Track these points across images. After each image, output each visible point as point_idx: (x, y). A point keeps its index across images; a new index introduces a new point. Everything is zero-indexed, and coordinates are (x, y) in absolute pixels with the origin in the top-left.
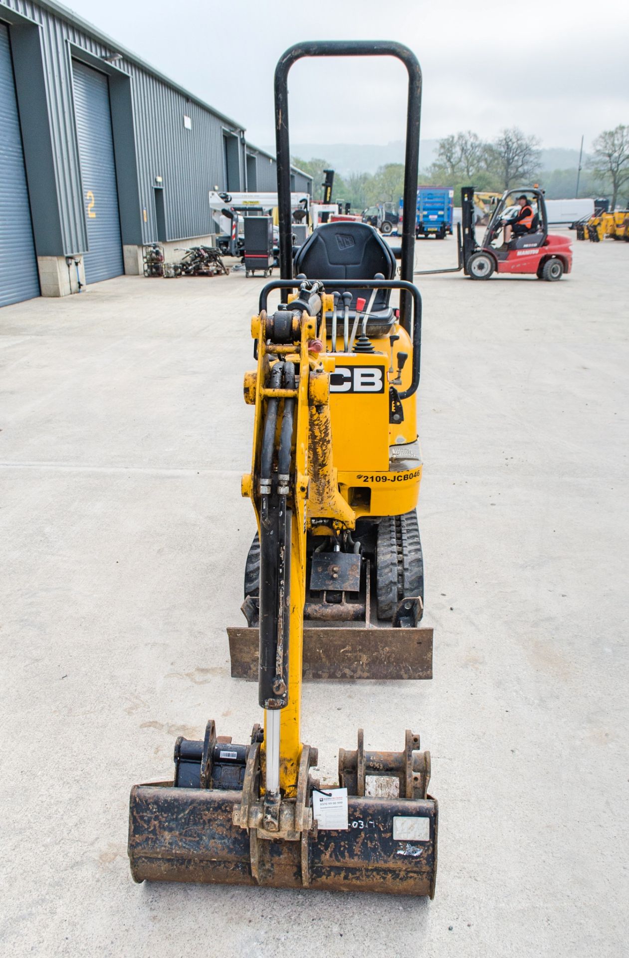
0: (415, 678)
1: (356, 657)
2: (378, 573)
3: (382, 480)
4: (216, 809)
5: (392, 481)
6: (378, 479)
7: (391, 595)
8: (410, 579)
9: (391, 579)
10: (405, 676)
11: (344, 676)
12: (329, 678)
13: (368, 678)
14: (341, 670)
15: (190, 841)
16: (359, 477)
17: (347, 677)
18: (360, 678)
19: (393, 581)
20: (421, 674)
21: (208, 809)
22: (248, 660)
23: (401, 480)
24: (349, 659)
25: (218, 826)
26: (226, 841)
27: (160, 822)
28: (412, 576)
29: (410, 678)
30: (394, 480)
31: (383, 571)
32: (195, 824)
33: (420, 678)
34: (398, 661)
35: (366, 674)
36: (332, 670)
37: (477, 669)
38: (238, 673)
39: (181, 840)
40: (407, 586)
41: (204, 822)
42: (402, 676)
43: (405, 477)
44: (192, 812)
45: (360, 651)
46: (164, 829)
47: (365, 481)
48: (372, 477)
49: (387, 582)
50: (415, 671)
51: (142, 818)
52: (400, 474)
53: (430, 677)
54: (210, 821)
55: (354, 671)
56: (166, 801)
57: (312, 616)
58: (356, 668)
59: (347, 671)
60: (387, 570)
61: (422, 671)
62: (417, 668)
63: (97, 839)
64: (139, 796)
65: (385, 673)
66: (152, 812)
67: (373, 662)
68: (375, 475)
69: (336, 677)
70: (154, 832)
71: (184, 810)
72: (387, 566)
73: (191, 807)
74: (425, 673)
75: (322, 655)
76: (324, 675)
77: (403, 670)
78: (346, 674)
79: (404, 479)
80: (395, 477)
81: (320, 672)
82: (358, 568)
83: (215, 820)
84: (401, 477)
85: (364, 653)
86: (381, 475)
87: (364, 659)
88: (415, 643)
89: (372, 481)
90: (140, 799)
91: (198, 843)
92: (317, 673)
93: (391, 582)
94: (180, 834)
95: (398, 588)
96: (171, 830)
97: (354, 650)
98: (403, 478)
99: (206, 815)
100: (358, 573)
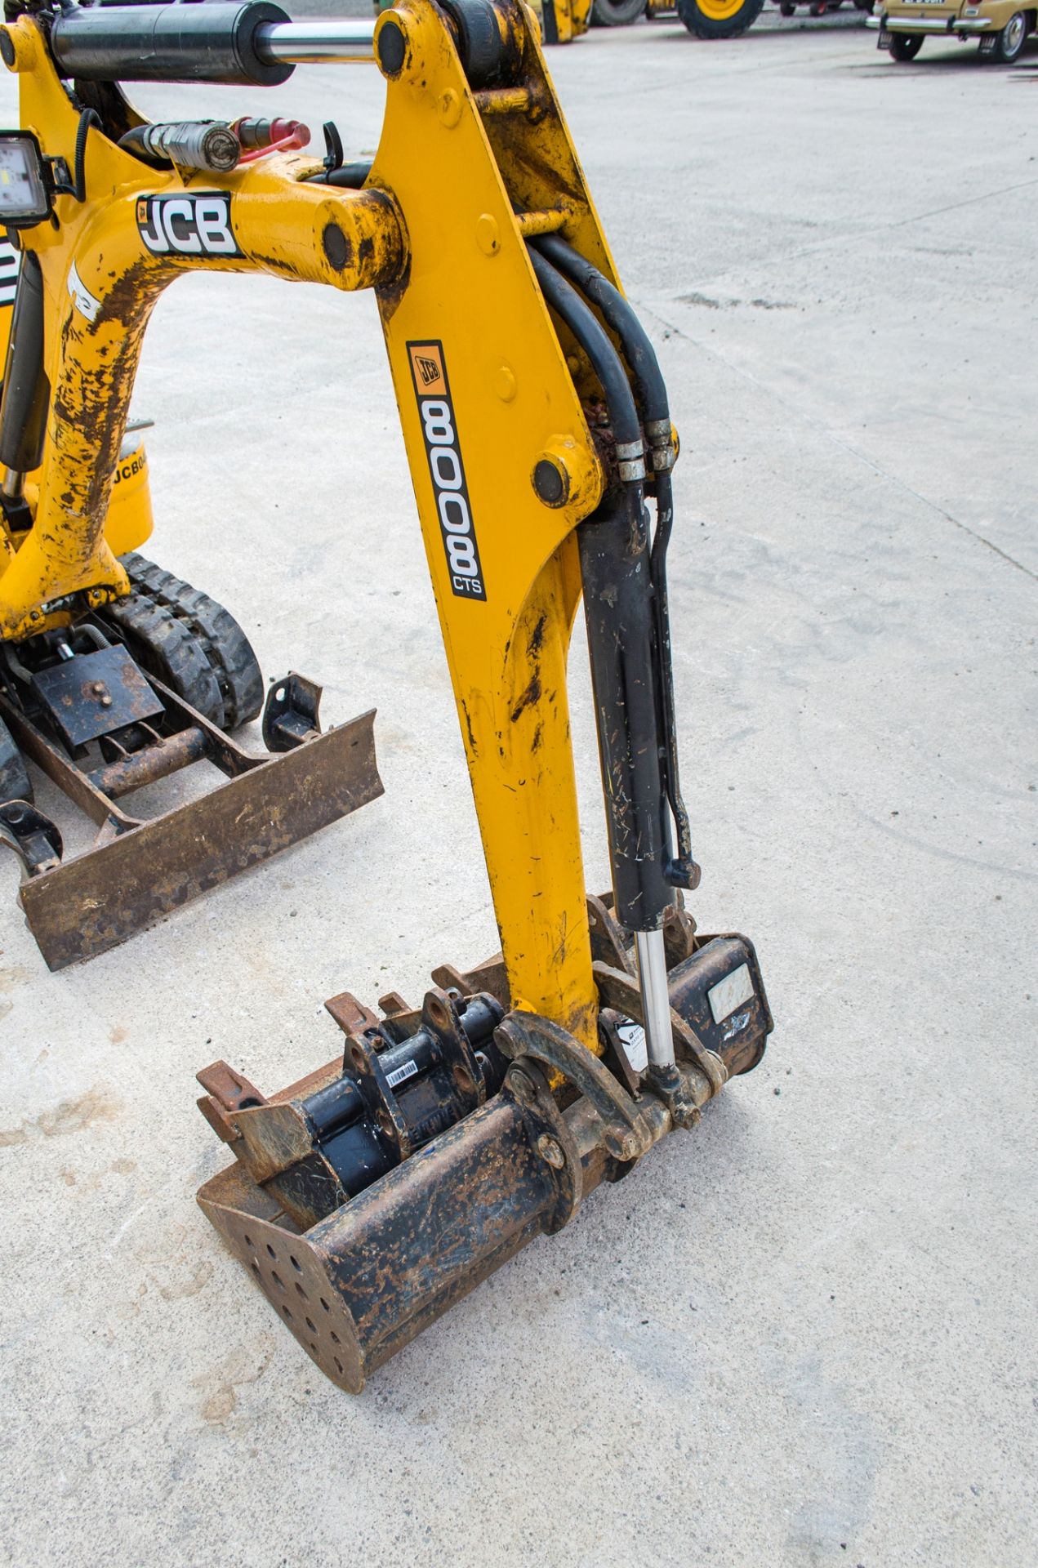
0: (360, 805)
1: (261, 818)
2: (170, 663)
4: (472, 1171)
7: (211, 694)
8: (231, 653)
9: (200, 665)
10: (344, 809)
11: (253, 861)
12: (229, 876)
13: (292, 842)
14: (244, 853)
15: (453, 1253)
17: (259, 859)
18: (279, 849)
19: (205, 667)
20: (366, 793)
21: (461, 1180)
22: (72, 924)
23: (130, 475)
24: (252, 828)
25: (485, 1192)
26: (506, 1206)
27: (392, 1264)
28: (231, 645)
29: (353, 808)
31: (177, 657)
32: (450, 1218)
33: (368, 799)
34: (327, 790)
35: (287, 838)
36: (230, 861)
37: (410, 748)
38: (62, 958)
39: (438, 1264)
40: (231, 666)
41: (464, 1205)
42: (341, 811)
43: (133, 468)
44: (438, 1204)
45: (268, 803)
46: (404, 1268)
49: (196, 674)
50: (357, 792)
51: (358, 1283)
53: (381, 791)
54: (470, 1196)
55: (266, 843)
56: (387, 1222)
57: (117, 789)
58: (267, 836)
59: (255, 849)
60: (182, 653)
61: (366, 788)
62: (358, 787)
63: (157, 1396)
64: (335, 1251)
65: (314, 819)
66: (371, 1260)
67: (291, 811)
69: (243, 868)
70: (389, 1288)
71: (423, 1213)
72: (178, 648)
73: (433, 1198)
74: (372, 789)
75: (206, 845)
76: (219, 876)
77: (339, 801)
78: (253, 856)
81: (211, 876)
82: (134, 669)
83: (477, 1188)
85: (274, 804)
87: (276, 813)
88: (349, 746)
90: (342, 1256)
91: (466, 1244)
92: (208, 881)
93: (203, 670)
94: (433, 1255)
95: (216, 675)
96: (414, 1261)
97: (257, 808)
98: (131, 471)
99: (461, 1192)
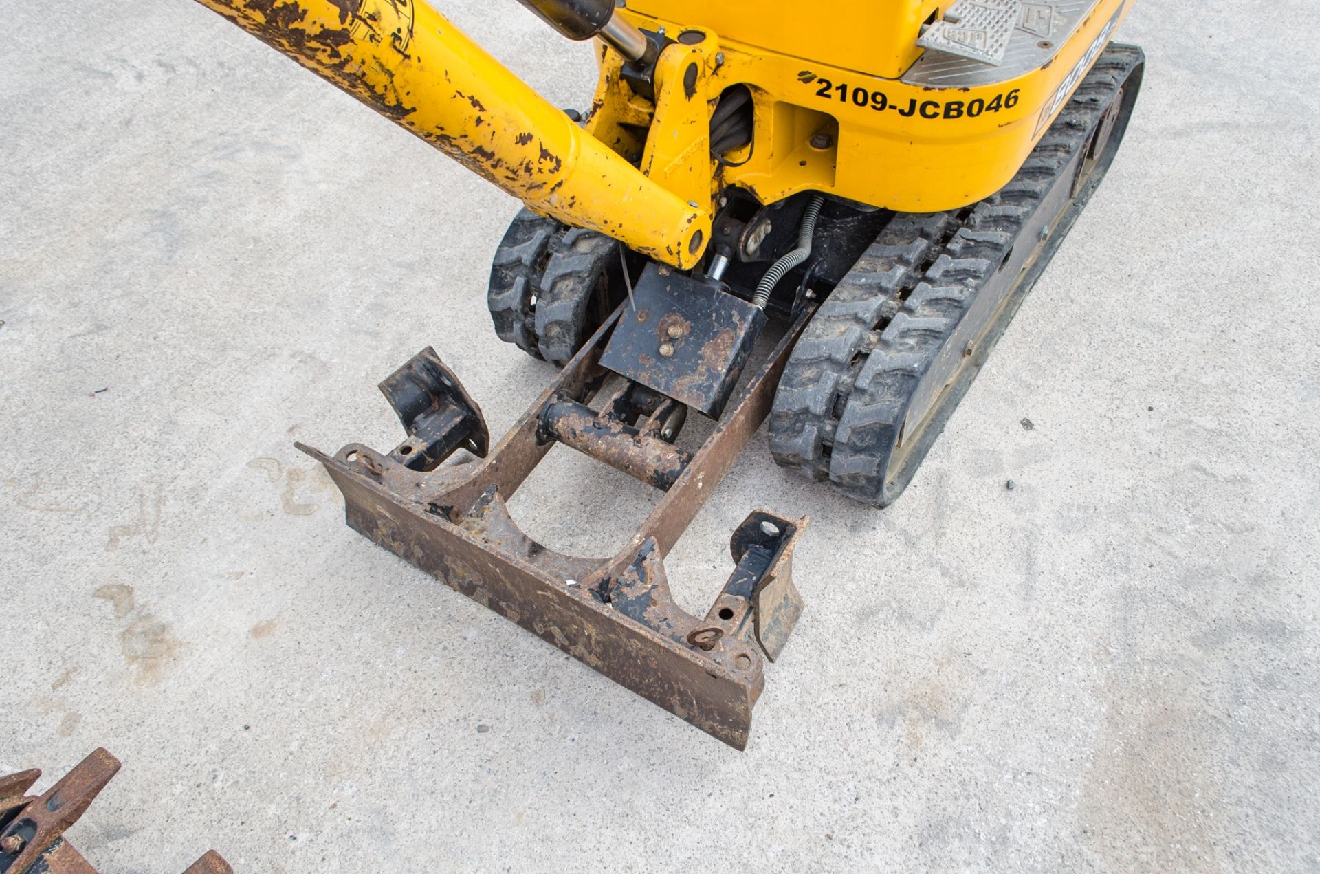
0: (701, 728)
1: (571, 617)
2: (786, 371)
3: (870, 102)
5: (902, 112)
6: (862, 97)
7: (799, 441)
8: (857, 423)
9: (810, 403)
10: (678, 709)
11: (548, 637)
12: (518, 623)
13: (596, 669)
14: (543, 623)
16: (806, 77)
17: (555, 643)
18: (580, 659)
19: (812, 409)
20: (718, 727)
23: (936, 115)
24: (559, 613)
28: (866, 415)
29: (688, 721)
30: (911, 112)
33: (714, 733)
34: (668, 674)
35: (595, 661)
36: (526, 614)
38: (357, 522)
42: (673, 707)
43: (948, 107)
45: (578, 613)
47: (821, 93)
48: (843, 88)
49: (796, 408)
50: (705, 714)
52: (932, 96)
53: (739, 746)
55: (571, 641)
58: (574, 636)
59: (557, 633)
60: (809, 373)
61: (723, 724)
62: (712, 712)
65: (637, 681)
67: (610, 646)
68: (853, 82)
69: (534, 632)
72: (817, 362)
74: (729, 732)
76: (510, 613)
77: (677, 697)
78: (553, 635)
79: (947, 116)
80: (913, 103)
81: (503, 605)
82: (733, 345)
84: (936, 105)
85: (589, 621)
86: (872, 86)
87: (592, 630)
89: (843, 99)
92: (498, 602)
93: (806, 411)
95: (820, 430)
98: (941, 111)
100: (726, 360)
